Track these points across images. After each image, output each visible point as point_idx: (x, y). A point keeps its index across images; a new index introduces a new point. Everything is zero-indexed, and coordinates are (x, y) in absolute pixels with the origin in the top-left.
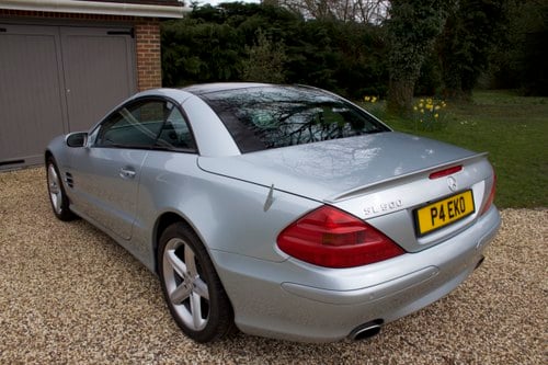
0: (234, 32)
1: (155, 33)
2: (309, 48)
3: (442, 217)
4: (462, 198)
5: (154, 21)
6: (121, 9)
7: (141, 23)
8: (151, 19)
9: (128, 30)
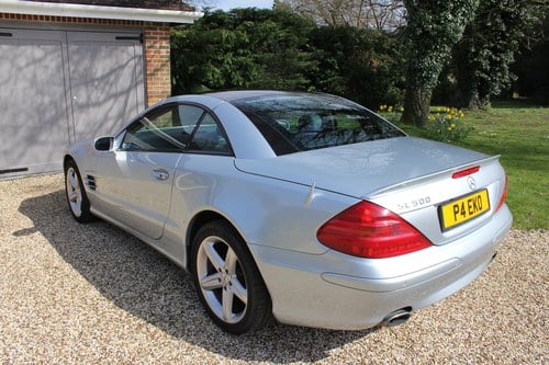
1: (165, 39)
3: (463, 213)
4: (479, 197)
5: (164, 26)
7: (151, 29)
8: (160, 24)
9: (137, 36)
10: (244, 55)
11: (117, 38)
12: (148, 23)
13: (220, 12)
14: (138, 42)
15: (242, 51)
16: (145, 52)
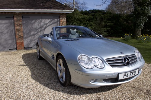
10: (92, 22)
11: (53, 17)
12: (61, 13)
13: (86, 11)
14: (58, 18)
15: (91, 21)
16: (60, 20)
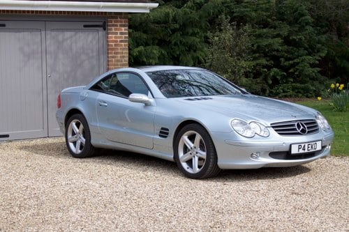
0: (195, 15)
1: (124, 26)
2: (285, 30)
5: (123, 16)
6: (98, 7)
9: (101, 24)
11: (85, 26)
12: (111, 13)
14: (101, 28)
16: (107, 37)
